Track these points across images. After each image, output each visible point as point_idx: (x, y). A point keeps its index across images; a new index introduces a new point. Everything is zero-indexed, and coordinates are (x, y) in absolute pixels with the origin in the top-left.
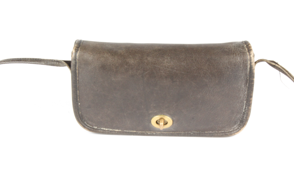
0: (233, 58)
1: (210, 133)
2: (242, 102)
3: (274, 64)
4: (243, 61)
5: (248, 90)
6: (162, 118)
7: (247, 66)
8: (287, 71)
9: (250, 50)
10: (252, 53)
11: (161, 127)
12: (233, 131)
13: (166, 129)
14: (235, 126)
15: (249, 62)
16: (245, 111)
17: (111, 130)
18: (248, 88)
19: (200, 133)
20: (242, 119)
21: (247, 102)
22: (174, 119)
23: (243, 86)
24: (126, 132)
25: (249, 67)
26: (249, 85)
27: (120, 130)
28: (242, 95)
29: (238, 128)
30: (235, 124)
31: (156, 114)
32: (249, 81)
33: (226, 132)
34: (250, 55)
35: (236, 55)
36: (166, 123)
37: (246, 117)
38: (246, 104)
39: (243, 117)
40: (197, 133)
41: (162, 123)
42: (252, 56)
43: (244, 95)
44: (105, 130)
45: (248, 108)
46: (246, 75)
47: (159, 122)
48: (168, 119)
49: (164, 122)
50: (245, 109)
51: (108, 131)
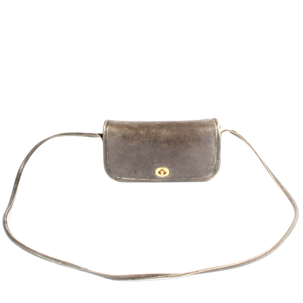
0: (206, 129)
1: (194, 179)
2: (214, 157)
3: (233, 133)
4: (213, 130)
5: (217, 149)
6: (162, 170)
7: (216, 134)
8: (242, 137)
9: (217, 124)
10: (218, 125)
11: (162, 175)
12: (210, 177)
13: (165, 177)
14: (211, 174)
15: (217, 131)
16: (216, 163)
17: (129, 179)
18: (217, 148)
19: (187, 179)
20: (215, 169)
21: (217, 157)
22: (170, 170)
23: (214, 147)
24: (139, 180)
25: (217, 134)
26: (218, 146)
27: (135, 179)
28: (213, 153)
29: (213, 175)
30: (211, 173)
31: (158, 167)
32: (218, 144)
33: (205, 178)
34: (217, 126)
35: (208, 127)
36: (165, 173)
37: (217, 168)
38: (217, 159)
39: (215, 167)
40: (186, 179)
41: (162, 173)
42: (218, 127)
43: (215, 153)
44: (125, 179)
45: (218, 161)
46: (215, 139)
47: (161, 172)
48: (167, 170)
49: (164, 172)
50: (216, 162)
51: (127, 179)
